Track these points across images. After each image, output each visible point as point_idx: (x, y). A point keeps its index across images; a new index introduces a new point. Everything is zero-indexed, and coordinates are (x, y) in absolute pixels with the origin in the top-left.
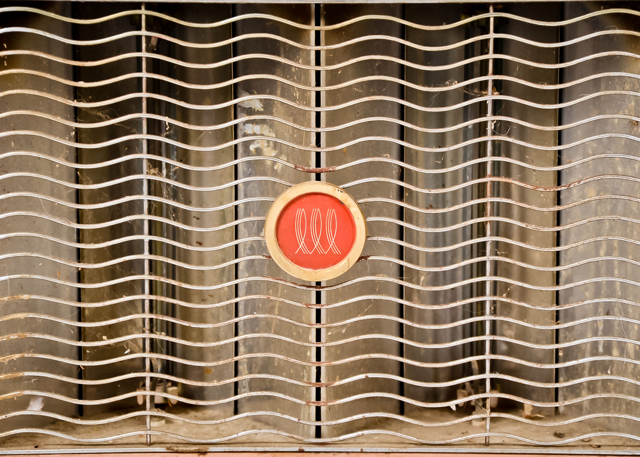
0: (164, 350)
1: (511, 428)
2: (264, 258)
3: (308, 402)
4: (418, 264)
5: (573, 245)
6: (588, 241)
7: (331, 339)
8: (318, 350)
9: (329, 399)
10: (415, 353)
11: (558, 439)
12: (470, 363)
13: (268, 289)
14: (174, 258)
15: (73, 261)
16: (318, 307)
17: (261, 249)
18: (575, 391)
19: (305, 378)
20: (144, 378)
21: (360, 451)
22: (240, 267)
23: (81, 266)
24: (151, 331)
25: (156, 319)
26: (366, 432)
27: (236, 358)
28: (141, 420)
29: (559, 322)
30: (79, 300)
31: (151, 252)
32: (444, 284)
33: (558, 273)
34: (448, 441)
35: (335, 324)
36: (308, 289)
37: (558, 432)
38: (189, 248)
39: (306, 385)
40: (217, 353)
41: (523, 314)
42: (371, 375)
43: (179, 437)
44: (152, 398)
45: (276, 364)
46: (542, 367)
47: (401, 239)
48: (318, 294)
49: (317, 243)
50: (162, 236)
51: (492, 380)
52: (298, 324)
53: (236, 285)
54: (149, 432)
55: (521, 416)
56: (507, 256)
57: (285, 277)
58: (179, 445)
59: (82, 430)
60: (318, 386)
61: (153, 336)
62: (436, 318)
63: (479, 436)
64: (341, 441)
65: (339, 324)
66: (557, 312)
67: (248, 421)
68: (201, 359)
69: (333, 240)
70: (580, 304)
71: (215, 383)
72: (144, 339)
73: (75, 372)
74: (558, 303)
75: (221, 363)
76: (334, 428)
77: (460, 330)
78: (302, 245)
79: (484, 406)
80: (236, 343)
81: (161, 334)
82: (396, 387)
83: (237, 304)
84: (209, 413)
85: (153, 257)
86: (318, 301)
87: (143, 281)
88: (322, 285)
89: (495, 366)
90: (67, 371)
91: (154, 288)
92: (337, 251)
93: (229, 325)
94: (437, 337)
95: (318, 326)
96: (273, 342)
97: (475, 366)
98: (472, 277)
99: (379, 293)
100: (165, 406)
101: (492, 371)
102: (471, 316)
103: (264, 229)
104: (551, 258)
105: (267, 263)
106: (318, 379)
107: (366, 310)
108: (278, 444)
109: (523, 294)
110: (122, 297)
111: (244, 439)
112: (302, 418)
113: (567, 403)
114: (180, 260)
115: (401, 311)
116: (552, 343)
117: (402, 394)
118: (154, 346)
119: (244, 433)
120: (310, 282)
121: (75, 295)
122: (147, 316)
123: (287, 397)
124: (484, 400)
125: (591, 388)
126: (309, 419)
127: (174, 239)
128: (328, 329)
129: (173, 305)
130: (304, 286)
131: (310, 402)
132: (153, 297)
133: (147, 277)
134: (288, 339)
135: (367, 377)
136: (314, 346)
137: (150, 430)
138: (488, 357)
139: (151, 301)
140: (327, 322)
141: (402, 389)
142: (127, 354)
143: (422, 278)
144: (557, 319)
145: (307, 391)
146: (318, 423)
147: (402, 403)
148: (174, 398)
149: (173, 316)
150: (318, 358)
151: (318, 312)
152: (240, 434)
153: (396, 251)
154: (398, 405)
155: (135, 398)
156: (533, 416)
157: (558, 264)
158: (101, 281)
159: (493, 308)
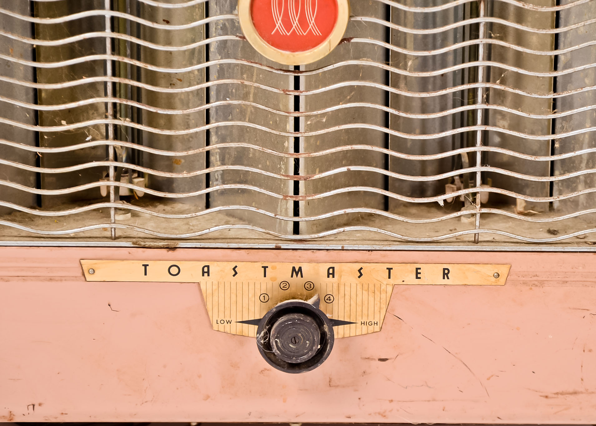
0: (129, 138)
1: (502, 225)
2: (238, 38)
3: (286, 196)
4: (405, 47)
5: (573, 27)
6: (589, 22)
7: (310, 128)
8: (297, 140)
9: (307, 193)
10: (401, 145)
11: (552, 236)
12: (459, 156)
13: (242, 74)
14: (138, 37)
15: (27, 36)
16: (297, 94)
17: (235, 29)
18: (570, 185)
19: (283, 171)
20: (107, 168)
21: (341, 248)
22: (212, 49)
23: (36, 42)
24: (115, 117)
25: (120, 104)
26: (347, 229)
27: (208, 148)
28: (105, 212)
29: (556, 110)
30: (35, 81)
31: (113, 30)
32: (434, 69)
33: (556, 57)
34: (435, 239)
35: (315, 113)
36: (286, 73)
37: (551, 229)
38: (155, 26)
39: (283, 177)
40: (187, 142)
41: (518, 102)
42: (353, 168)
43: (146, 231)
44: (117, 189)
45: (251, 155)
46: (537, 160)
47: (388, 19)
48: (297, 79)
49: (295, 23)
50: (125, 11)
51: (483, 173)
52: (274, 111)
53: (208, 68)
54: (114, 226)
55: (514, 212)
56: (501, 39)
57: (261, 60)
58: (146, 240)
59: (41, 222)
60: (296, 179)
61: (117, 122)
62: (425, 107)
63: (468, 233)
64: (321, 237)
65: (320, 112)
66: (555, 100)
67: (221, 216)
68: (170, 148)
69: (313, 19)
70: (580, 91)
71: (185, 175)
72: (107, 126)
73: (32, 159)
74: (555, 91)
75: (191, 152)
76: (314, 224)
77: (450, 120)
78: (279, 24)
79: (474, 201)
80: (208, 132)
81: (125, 120)
82: (380, 181)
83: (208, 89)
84: (178, 206)
85: (115, 35)
86: (297, 87)
87: (105, 62)
88: (301, 69)
89: (487, 158)
90: (23, 157)
91: (117, 69)
92: (317, 32)
93: (200, 112)
94: (425, 127)
95: (297, 114)
96: (247, 132)
97: (465, 159)
98: (463, 62)
99: (363, 79)
100: (130, 198)
101: (483, 164)
102: (462, 104)
103: (237, 7)
104: (549, 41)
105: (241, 45)
106: (296, 172)
107: (348, 97)
108: (253, 240)
109: (519, 81)
110: (82, 78)
111: (216, 235)
112: (279, 213)
113: (562, 198)
114: (145, 39)
115: (386, 98)
116: (549, 134)
117: (386, 188)
118: (118, 133)
119: (217, 228)
120: (288, 66)
121: (30, 75)
122: (110, 100)
123: (263, 191)
124: (474, 194)
125: (588, 182)
126: (287, 215)
127: (138, 16)
128: (308, 117)
129: (139, 89)
130: (281, 70)
131: (287, 196)
132: (116, 80)
133: (109, 57)
134: (264, 128)
135: (349, 170)
136: (292, 135)
137: (114, 223)
138: (479, 148)
139: (114, 84)
140: (307, 110)
141: (386, 183)
142: (89, 141)
143: (410, 63)
144: (554, 107)
145: (284, 185)
146: (296, 219)
147: (386, 198)
148: (141, 190)
149: (139, 100)
150: (297, 149)
151: (297, 99)
152: (212, 229)
153: (381, 33)
154: (383, 201)
155: (98, 189)
156: (526, 212)
157: (556, 48)
158: (58, 60)
159: (485, 96)
